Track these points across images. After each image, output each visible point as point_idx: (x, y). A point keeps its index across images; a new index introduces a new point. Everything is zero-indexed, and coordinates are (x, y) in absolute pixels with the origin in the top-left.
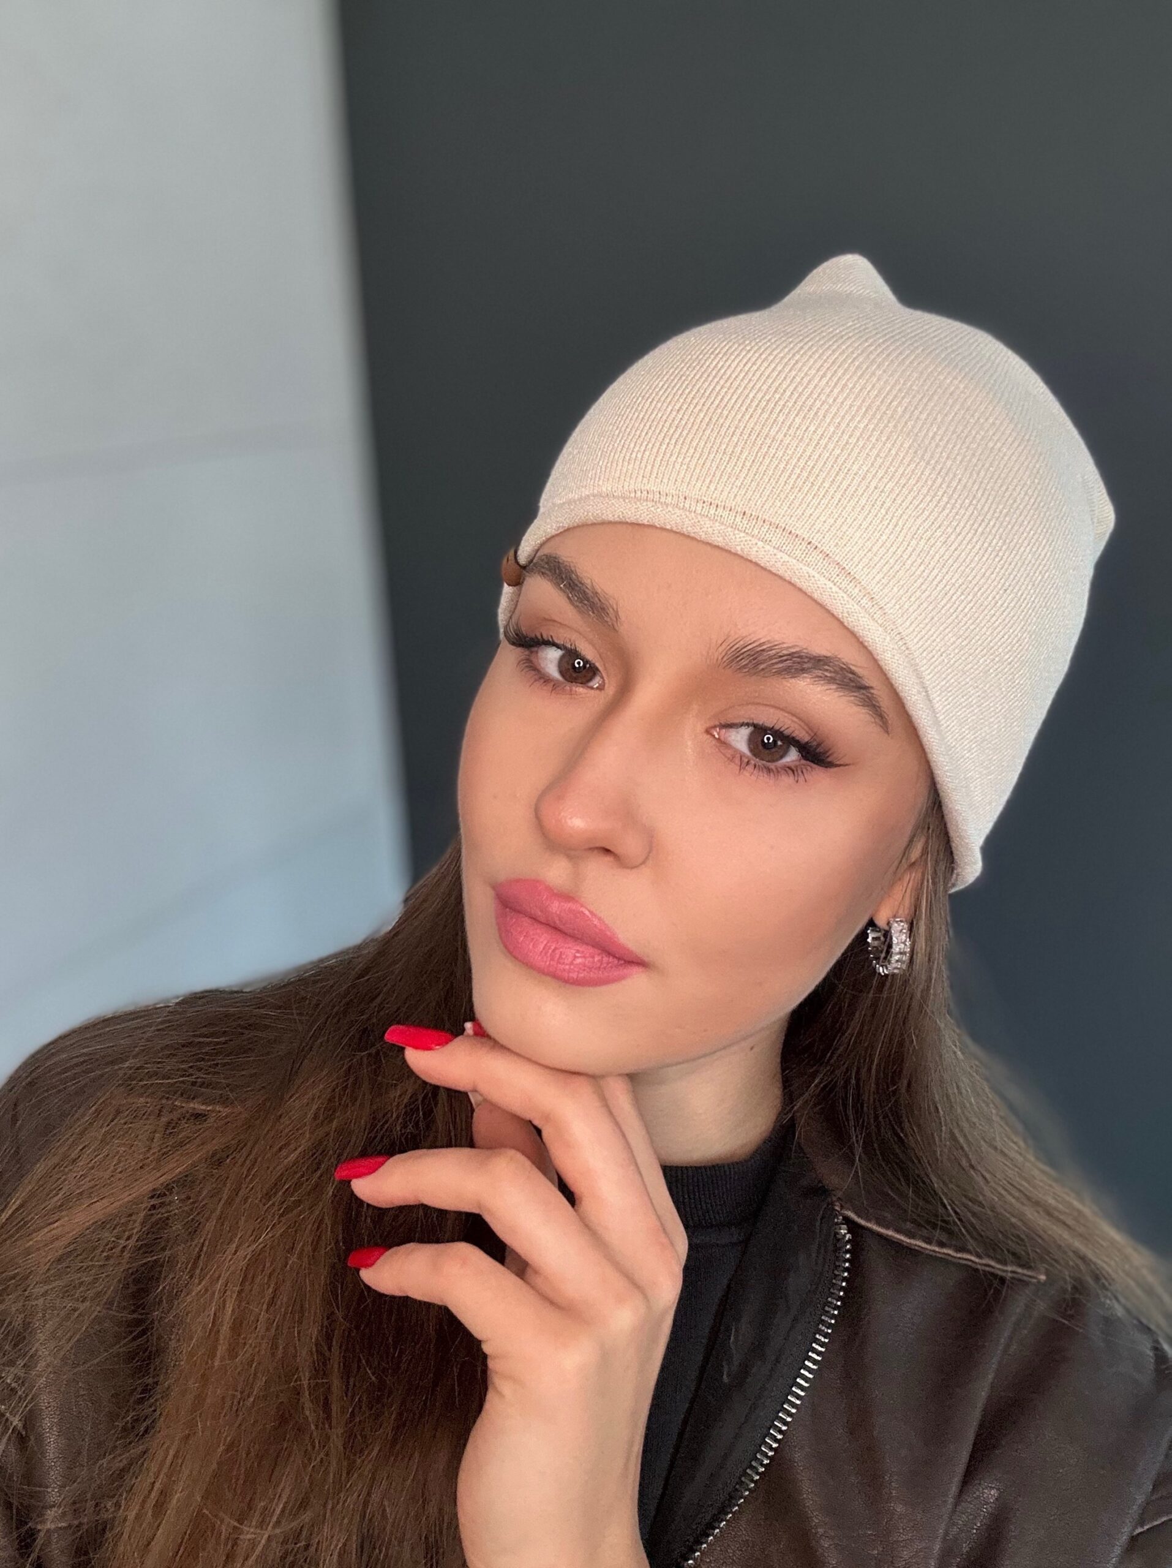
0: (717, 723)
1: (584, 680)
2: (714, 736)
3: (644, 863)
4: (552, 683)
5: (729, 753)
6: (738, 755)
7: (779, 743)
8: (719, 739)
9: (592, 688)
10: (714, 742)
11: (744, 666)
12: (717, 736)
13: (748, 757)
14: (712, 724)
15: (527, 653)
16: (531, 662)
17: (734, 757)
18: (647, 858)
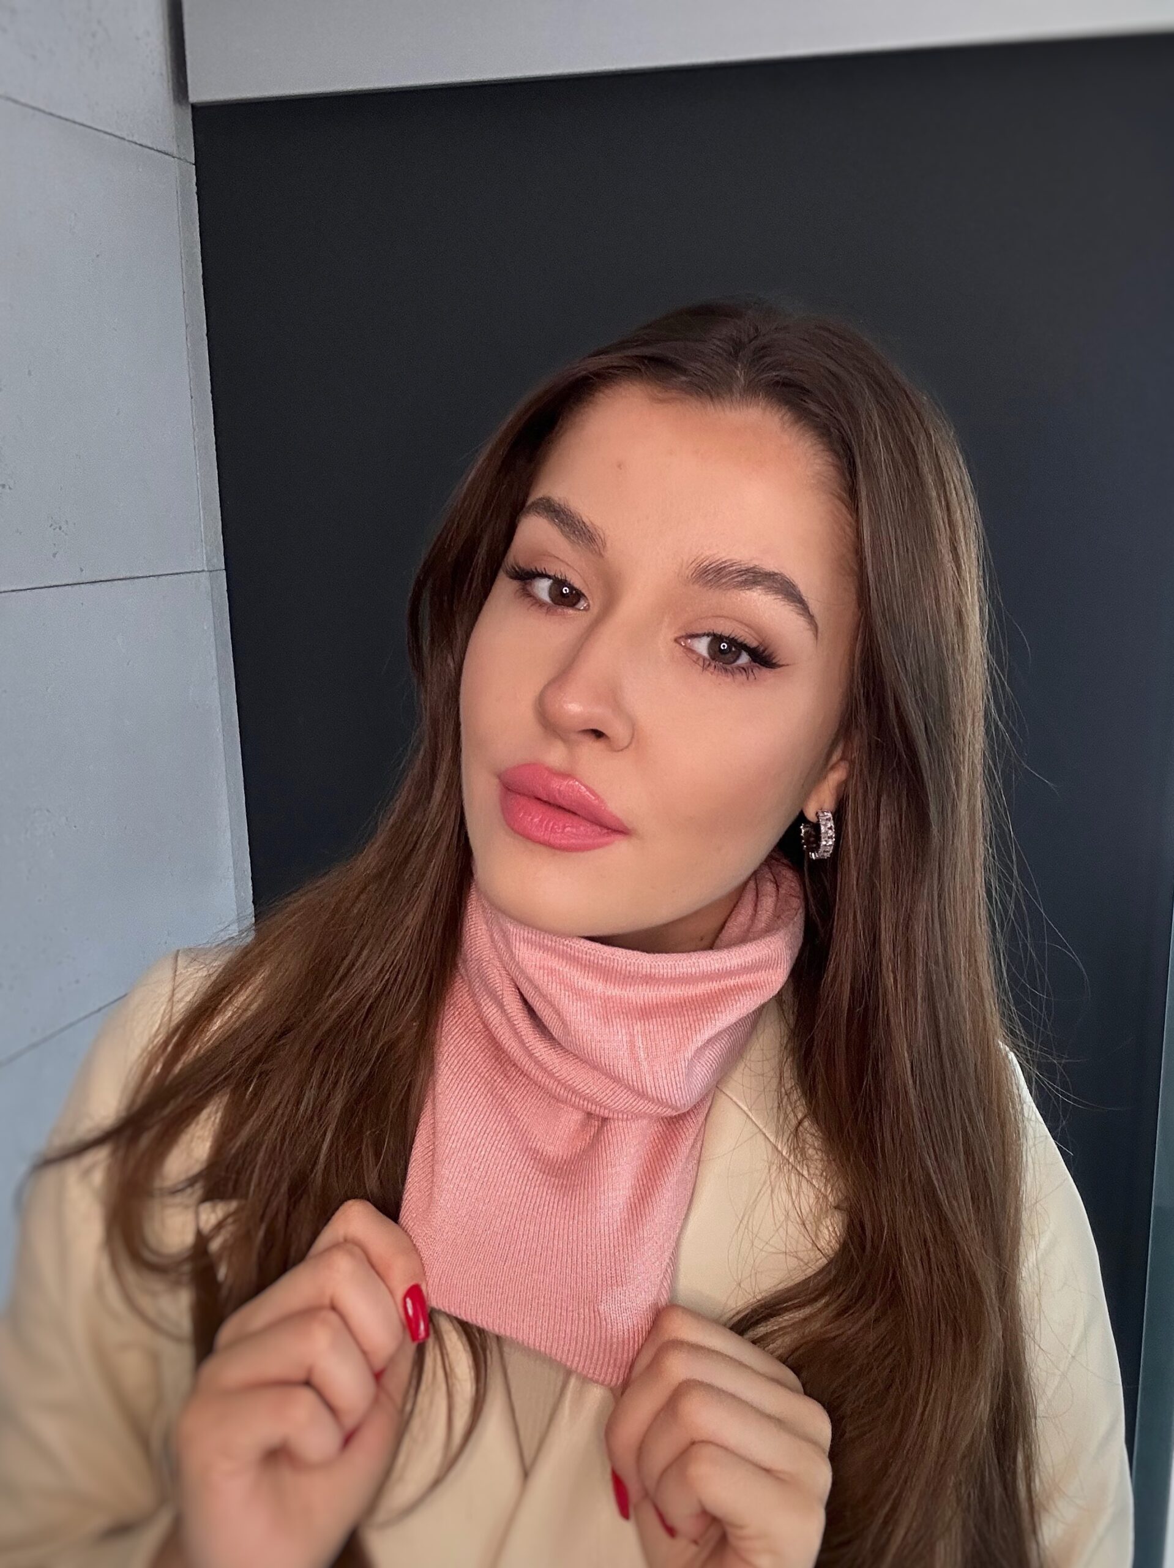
0: (684, 634)
1: (571, 604)
2: (681, 644)
5: (695, 657)
6: (701, 659)
8: (685, 647)
9: (579, 610)
10: (682, 649)
11: (709, 581)
12: (683, 645)
13: (708, 660)
14: (681, 634)
15: (523, 584)
17: (698, 659)
18: (630, 743)
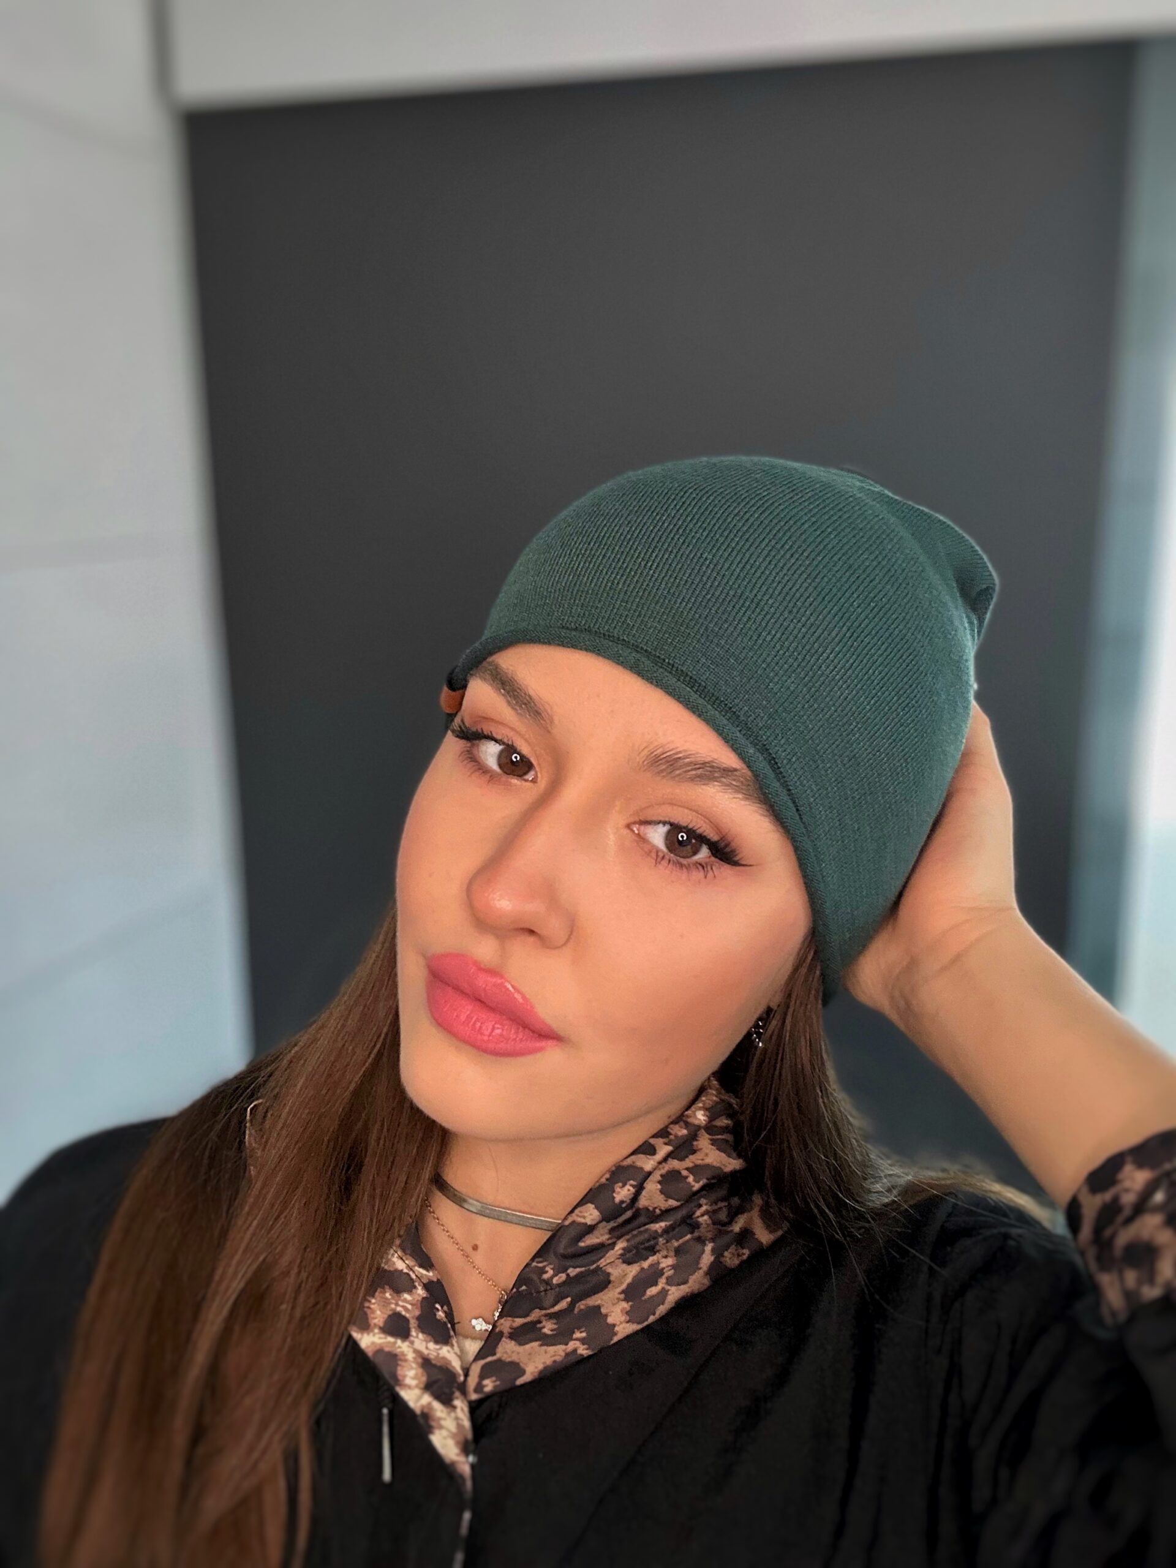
0: (637, 819)
1: (520, 773)
2: (633, 831)
3: (565, 944)
4: (490, 774)
5: (647, 848)
6: (654, 851)
7: (694, 841)
8: (639, 835)
9: (526, 781)
10: (634, 837)
11: (662, 771)
12: (636, 832)
13: (663, 852)
14: (632, 820)
15: (469, 745)
16: (471, 754)
18: (568, 940)
